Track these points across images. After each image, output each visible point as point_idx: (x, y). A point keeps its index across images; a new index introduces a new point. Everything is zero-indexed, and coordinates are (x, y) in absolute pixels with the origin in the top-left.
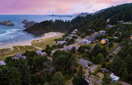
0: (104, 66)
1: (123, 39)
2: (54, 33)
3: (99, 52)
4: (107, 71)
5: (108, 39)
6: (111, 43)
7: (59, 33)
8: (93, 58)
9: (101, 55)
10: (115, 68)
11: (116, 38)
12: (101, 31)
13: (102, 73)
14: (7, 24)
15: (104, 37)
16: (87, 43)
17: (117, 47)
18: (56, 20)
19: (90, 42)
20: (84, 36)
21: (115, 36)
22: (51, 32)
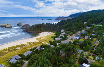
0: (91, 52)
1: (98, 36)
2: (46, 32)
3: (87, 44)
4: (94, 55)
5: (89, 36)
6: (92, 38)
7: (50, 32)
8: (84, 47)
9: (88, 46)
10: (99, 52)
11: (94, 35)
12: (83, 31)
13: (91, 56)
14: (7, 27)
15: (86, 35)
16: (76, 39)
17: (96, 41)
18: (46, 23)
19: (78, 38)
20: (72, 34)
21: (92, 34)
22: (43, 31)
